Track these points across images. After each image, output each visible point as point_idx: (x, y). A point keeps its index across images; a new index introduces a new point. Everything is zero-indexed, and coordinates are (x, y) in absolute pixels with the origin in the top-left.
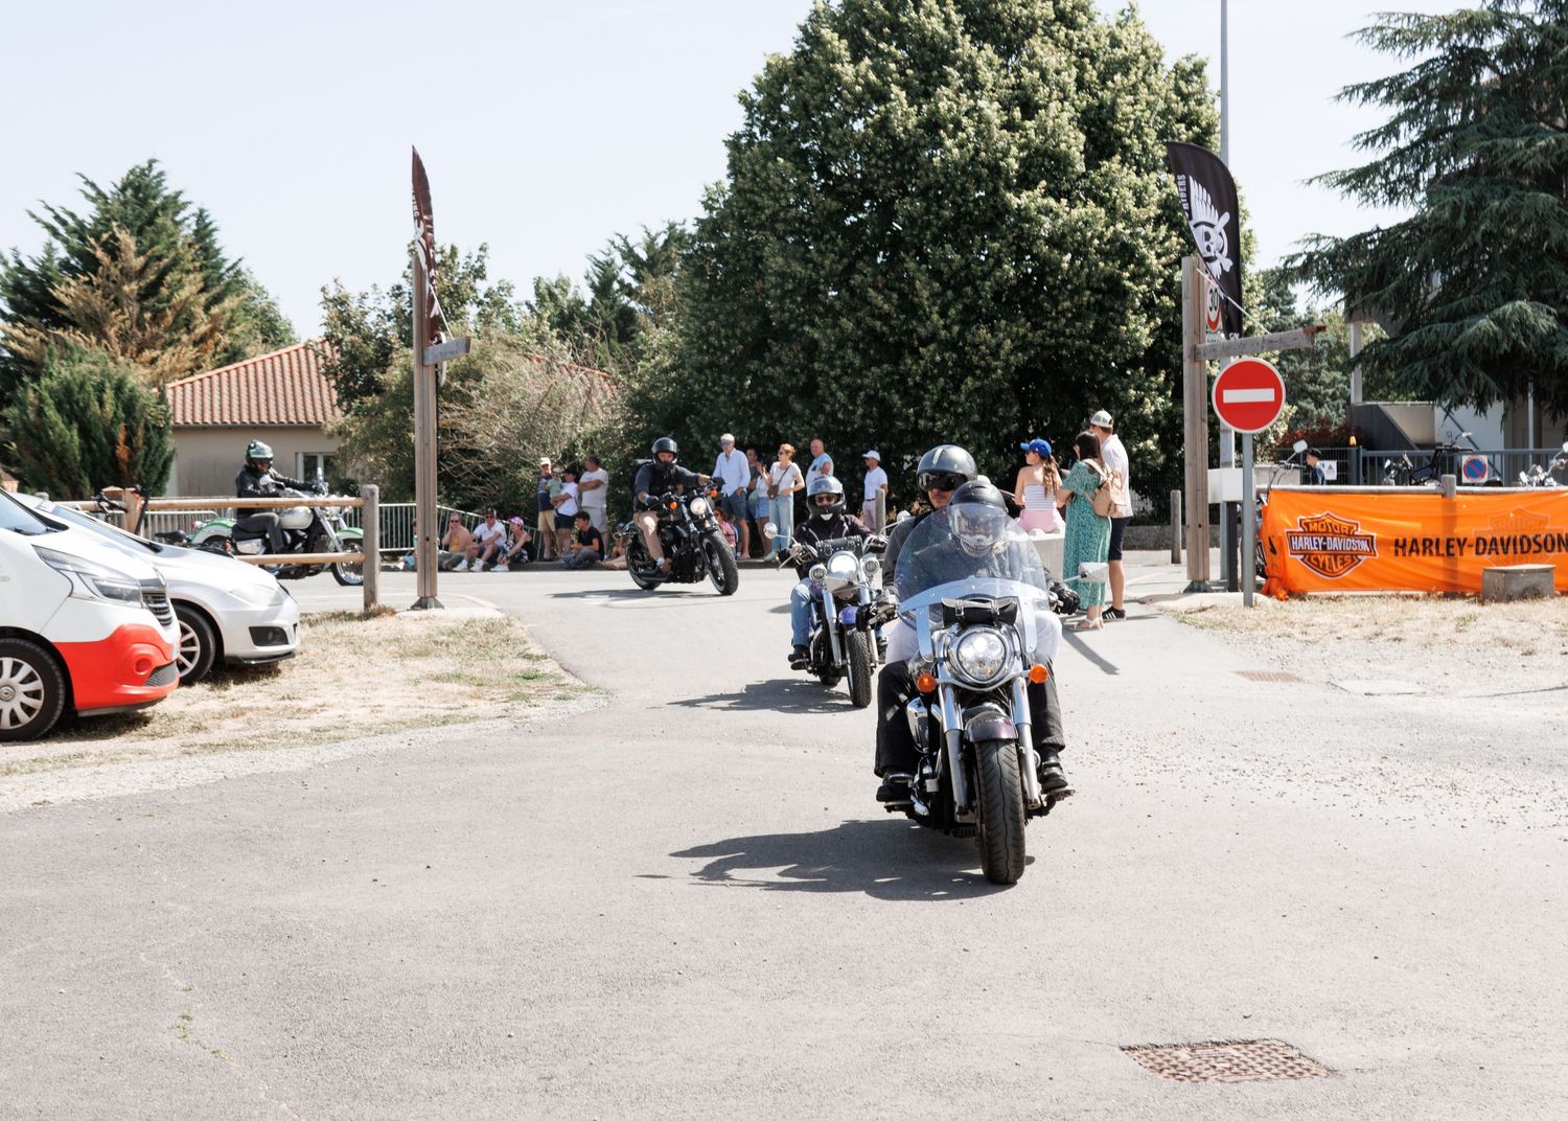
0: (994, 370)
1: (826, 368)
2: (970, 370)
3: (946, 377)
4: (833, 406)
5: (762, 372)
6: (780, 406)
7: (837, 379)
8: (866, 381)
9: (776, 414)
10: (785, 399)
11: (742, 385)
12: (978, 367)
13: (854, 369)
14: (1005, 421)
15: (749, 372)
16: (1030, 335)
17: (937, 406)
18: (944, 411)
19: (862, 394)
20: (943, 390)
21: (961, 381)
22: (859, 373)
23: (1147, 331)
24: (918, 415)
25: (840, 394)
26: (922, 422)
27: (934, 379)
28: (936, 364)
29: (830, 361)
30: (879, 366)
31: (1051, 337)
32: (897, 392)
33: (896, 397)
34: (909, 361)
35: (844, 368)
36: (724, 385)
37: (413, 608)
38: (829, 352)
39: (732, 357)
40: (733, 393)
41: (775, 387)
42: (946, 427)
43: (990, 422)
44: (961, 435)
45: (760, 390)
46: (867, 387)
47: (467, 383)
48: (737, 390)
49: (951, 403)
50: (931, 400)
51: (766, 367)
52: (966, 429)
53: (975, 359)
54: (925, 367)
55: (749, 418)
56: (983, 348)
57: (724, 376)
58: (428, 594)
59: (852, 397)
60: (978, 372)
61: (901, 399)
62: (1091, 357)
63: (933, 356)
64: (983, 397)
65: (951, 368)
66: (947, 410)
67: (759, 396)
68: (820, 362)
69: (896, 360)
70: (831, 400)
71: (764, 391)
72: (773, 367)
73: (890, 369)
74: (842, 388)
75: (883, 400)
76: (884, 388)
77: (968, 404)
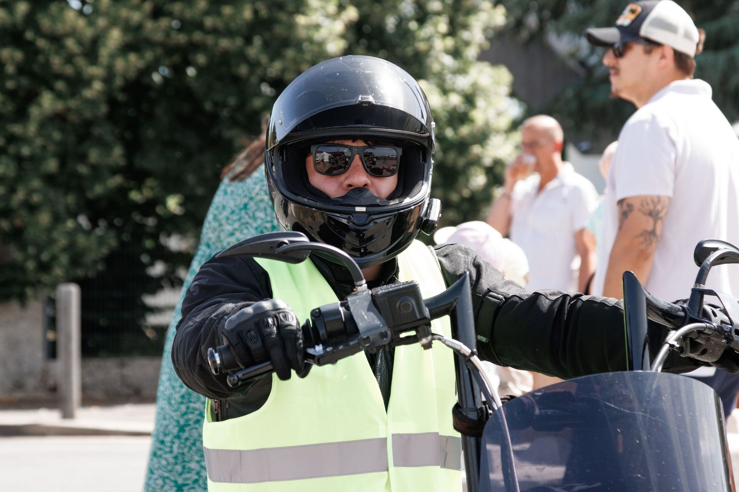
0: (87, 82)
12: (59, 76)
14: (97, 172)
16: (149, 25)
21: (31, 97)
23: (339, 26)
31: (180, 30)
44: (28, 195)
49: (12, 139)
52: (36, 184)
53: (56, 62)
56: (70, 42)
60: (60, 85)
62: (243, 70)
64: (62, 130)
65: (11, 77)
77: (39, 142)
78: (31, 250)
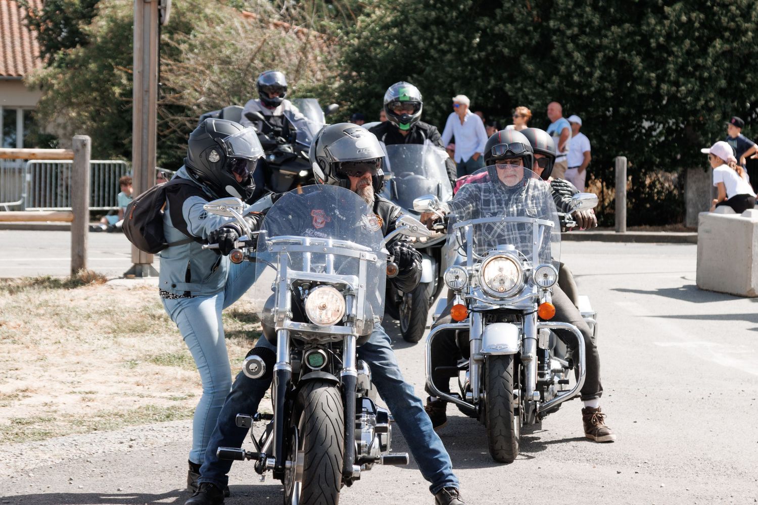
0: (745, 33)
1: (563, 26)
2: (717, 31)
3: (692, 38)
4: (569, 67)
5: (492, 29)
6: (511, 66)
7: (574, 38)
8: (606, 41)
9: (505, 75)
10: (516, 59)
11: (470, 43)
12: (727, 29)
13: (592, 28)
15: (478, 29)
17: (681, 70)
18: (688, 75)
19: (601, 55)
20: (688, 53)
22: (597, 32)
24: (661, 79)
25: (577, 55)
26: (664, 87)
27: (679, 41)
28: (681, 25)
29: (566, 20)
30: (619, 26)
32: (638, 54)
33: (637, 60)
34: (653, 21)
35: (581, 27)
36: (451, 43)
37: (126, 275)
38: (566, 9)
39: (461, 13)
40: (460, 51)
41: (505, 46)
42: (690, 92)
43: (737, 88)
44: (707, 102)
45: (489, 48)
46: (606, 47)
47: (176, 36)
48: (465, 49)
49: (697, 67)
50: (676, 64)
51: (497, 24)
52: (712, 95)
53: (724, 20)
54: (670, 27)
55: (476, 78)
56: (733, 8)
57: (451, 33)
58: (143, 261)
59: (589, 59)
60: (727, 34)
61: (642, 61)
63: (678, 17)
64: (730, 62)
65: (698, 29)
66: (692, 75)
67: (488, 55)
68: (556, 19)
69: (638, 19)
70: (566, 61)
71: (494, 50)
72: (505, 24)
73: (631, 28)
74: (579, 48)
75: (623, 62)
76: (625, 49)
77: (715, 68)
78: (710, 135)
